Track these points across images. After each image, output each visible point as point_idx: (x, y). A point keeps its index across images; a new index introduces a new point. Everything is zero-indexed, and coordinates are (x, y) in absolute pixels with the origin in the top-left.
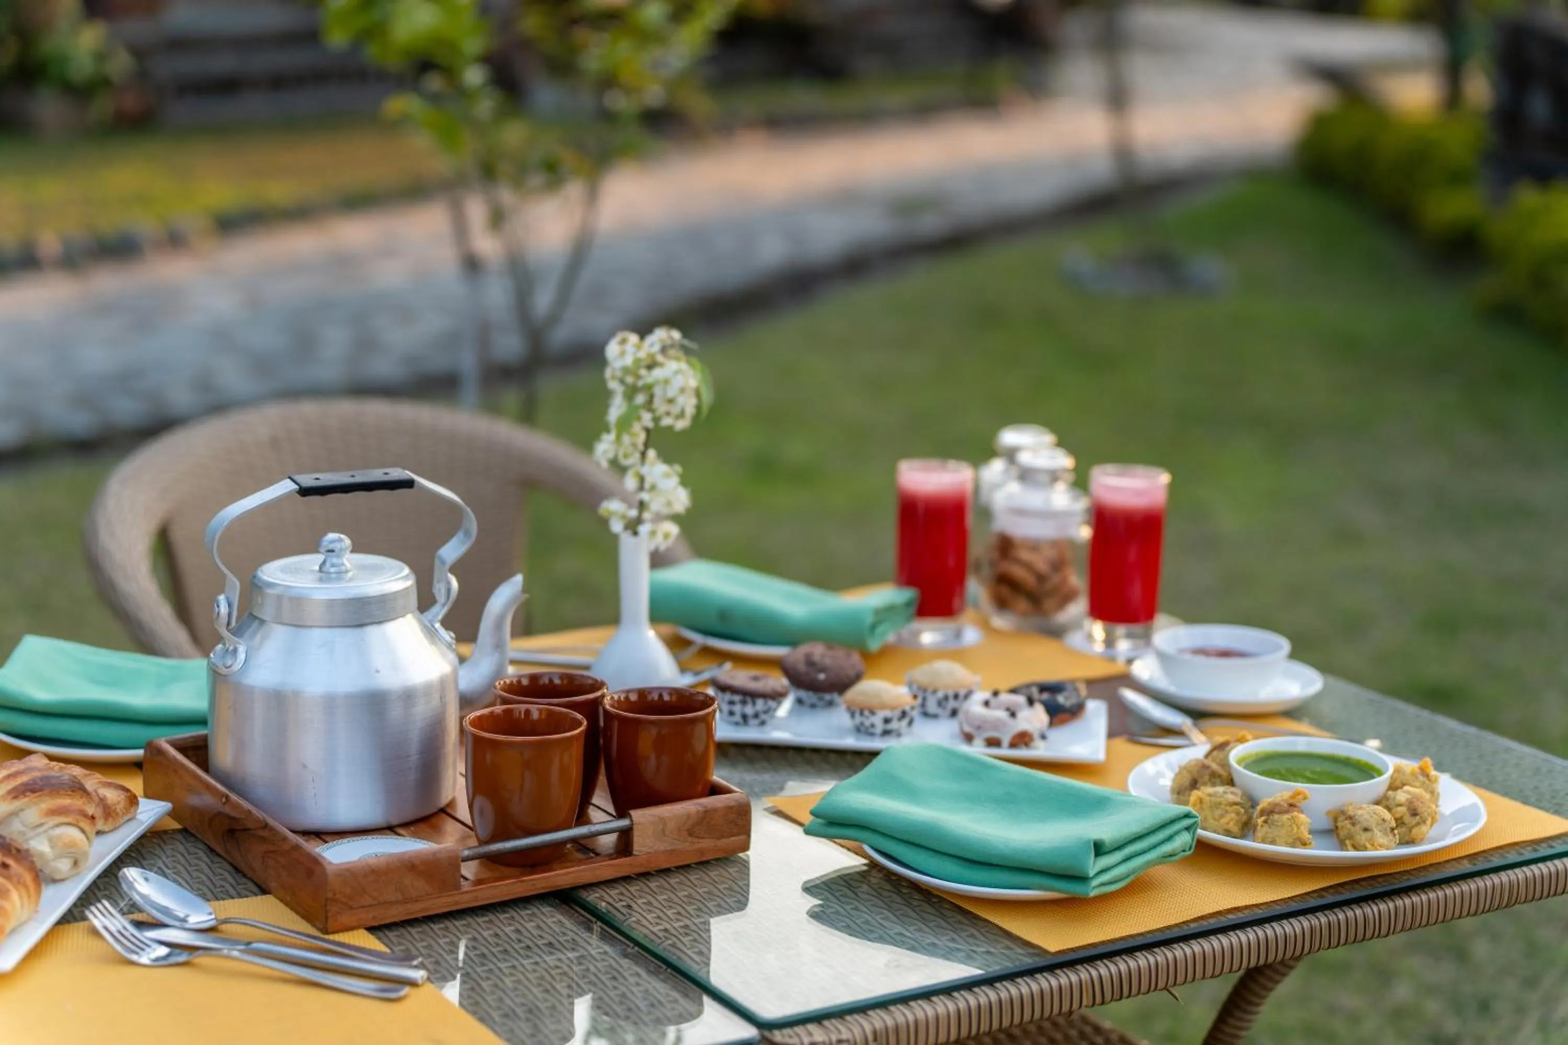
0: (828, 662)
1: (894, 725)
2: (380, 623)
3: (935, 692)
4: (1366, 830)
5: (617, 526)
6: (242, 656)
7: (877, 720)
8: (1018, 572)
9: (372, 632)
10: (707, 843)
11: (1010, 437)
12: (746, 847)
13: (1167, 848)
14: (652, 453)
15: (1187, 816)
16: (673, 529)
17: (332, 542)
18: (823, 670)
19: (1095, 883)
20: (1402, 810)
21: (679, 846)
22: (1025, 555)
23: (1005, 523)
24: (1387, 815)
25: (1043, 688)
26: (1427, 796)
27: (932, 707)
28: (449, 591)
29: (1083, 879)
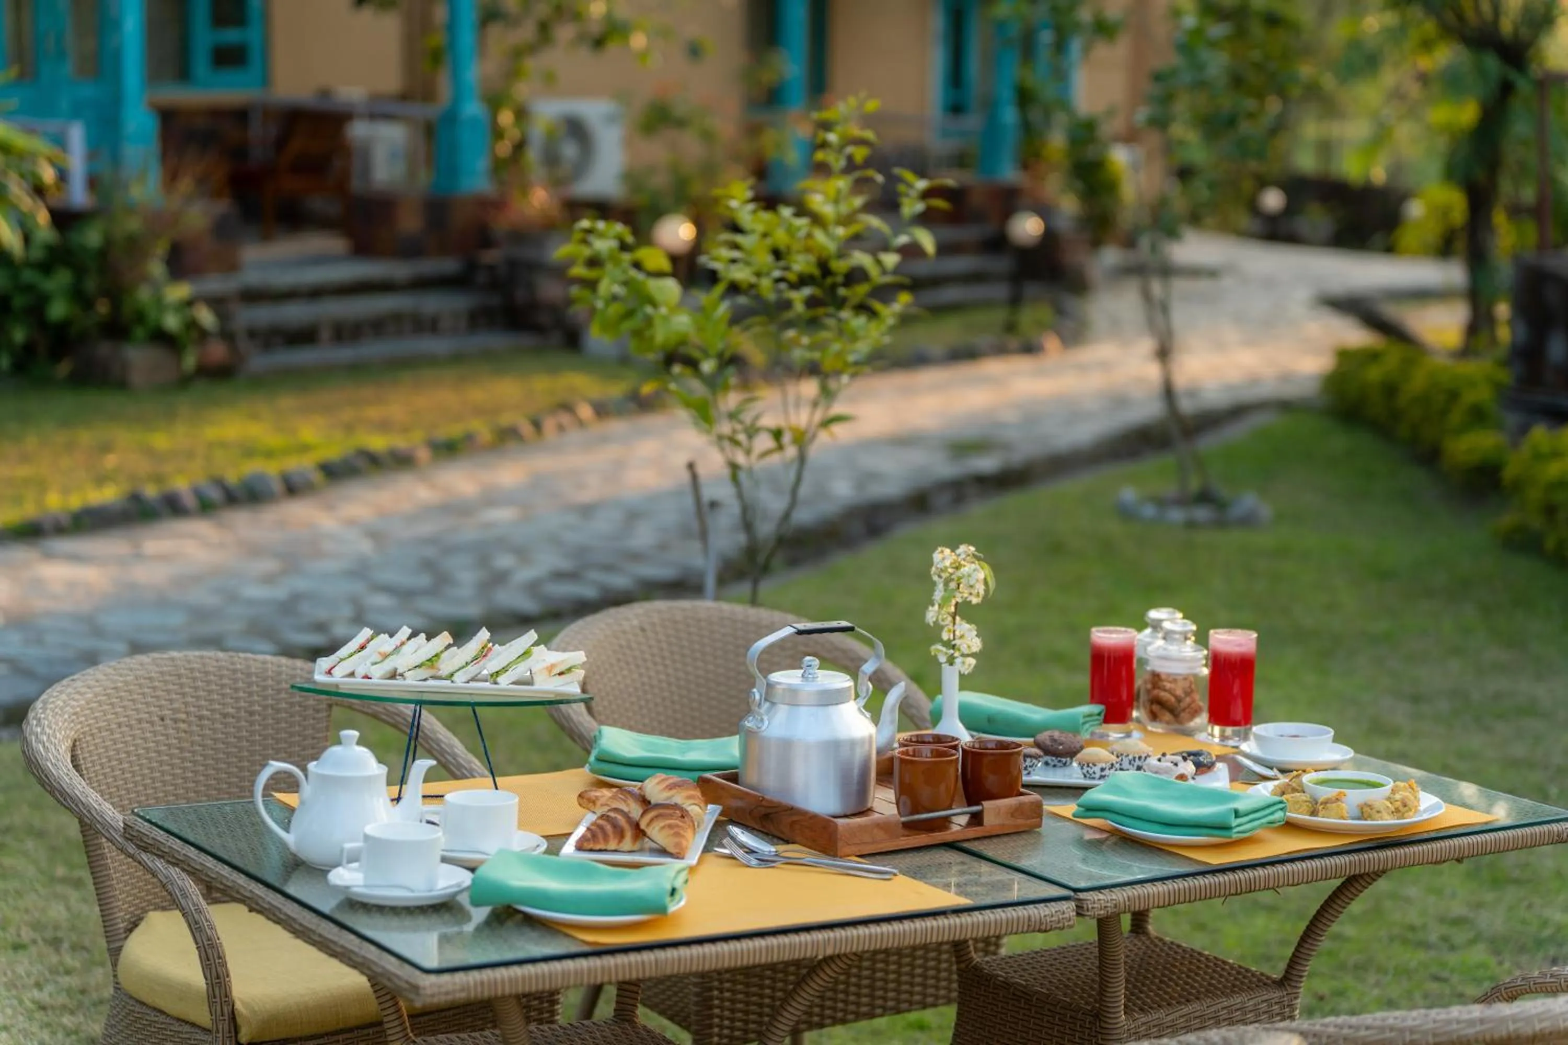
0: (1063, 739)
1: (1106, 772)
2: (837, 704)
3: (1128, 756)
4: (1378, 812)
5: (942, 659)
6: (766, 723)
7: (1097, 769)
8: (1164, 695)
9: (832, 709)
10: (1020, 821)
11: (1154, 614)
12: (1040, 826)
13: (1271, 818)
14: (958, 618)
15: (1281, 802)
16: (972, 661)
17: (810, 661)
18: (1061, 744)
19: (1235, 830)
20: (1398, 804)
21: (1007, 822)
22: (1168, 685)
23: (1157, 666)
24: (1390, 805)
25: (1190, 754)
26: (1412, 798)
27: (1126, 764)
28: (868, 690)
29: (1228, 828)
